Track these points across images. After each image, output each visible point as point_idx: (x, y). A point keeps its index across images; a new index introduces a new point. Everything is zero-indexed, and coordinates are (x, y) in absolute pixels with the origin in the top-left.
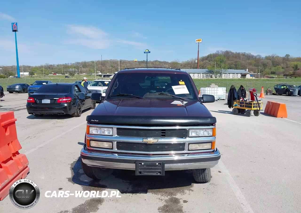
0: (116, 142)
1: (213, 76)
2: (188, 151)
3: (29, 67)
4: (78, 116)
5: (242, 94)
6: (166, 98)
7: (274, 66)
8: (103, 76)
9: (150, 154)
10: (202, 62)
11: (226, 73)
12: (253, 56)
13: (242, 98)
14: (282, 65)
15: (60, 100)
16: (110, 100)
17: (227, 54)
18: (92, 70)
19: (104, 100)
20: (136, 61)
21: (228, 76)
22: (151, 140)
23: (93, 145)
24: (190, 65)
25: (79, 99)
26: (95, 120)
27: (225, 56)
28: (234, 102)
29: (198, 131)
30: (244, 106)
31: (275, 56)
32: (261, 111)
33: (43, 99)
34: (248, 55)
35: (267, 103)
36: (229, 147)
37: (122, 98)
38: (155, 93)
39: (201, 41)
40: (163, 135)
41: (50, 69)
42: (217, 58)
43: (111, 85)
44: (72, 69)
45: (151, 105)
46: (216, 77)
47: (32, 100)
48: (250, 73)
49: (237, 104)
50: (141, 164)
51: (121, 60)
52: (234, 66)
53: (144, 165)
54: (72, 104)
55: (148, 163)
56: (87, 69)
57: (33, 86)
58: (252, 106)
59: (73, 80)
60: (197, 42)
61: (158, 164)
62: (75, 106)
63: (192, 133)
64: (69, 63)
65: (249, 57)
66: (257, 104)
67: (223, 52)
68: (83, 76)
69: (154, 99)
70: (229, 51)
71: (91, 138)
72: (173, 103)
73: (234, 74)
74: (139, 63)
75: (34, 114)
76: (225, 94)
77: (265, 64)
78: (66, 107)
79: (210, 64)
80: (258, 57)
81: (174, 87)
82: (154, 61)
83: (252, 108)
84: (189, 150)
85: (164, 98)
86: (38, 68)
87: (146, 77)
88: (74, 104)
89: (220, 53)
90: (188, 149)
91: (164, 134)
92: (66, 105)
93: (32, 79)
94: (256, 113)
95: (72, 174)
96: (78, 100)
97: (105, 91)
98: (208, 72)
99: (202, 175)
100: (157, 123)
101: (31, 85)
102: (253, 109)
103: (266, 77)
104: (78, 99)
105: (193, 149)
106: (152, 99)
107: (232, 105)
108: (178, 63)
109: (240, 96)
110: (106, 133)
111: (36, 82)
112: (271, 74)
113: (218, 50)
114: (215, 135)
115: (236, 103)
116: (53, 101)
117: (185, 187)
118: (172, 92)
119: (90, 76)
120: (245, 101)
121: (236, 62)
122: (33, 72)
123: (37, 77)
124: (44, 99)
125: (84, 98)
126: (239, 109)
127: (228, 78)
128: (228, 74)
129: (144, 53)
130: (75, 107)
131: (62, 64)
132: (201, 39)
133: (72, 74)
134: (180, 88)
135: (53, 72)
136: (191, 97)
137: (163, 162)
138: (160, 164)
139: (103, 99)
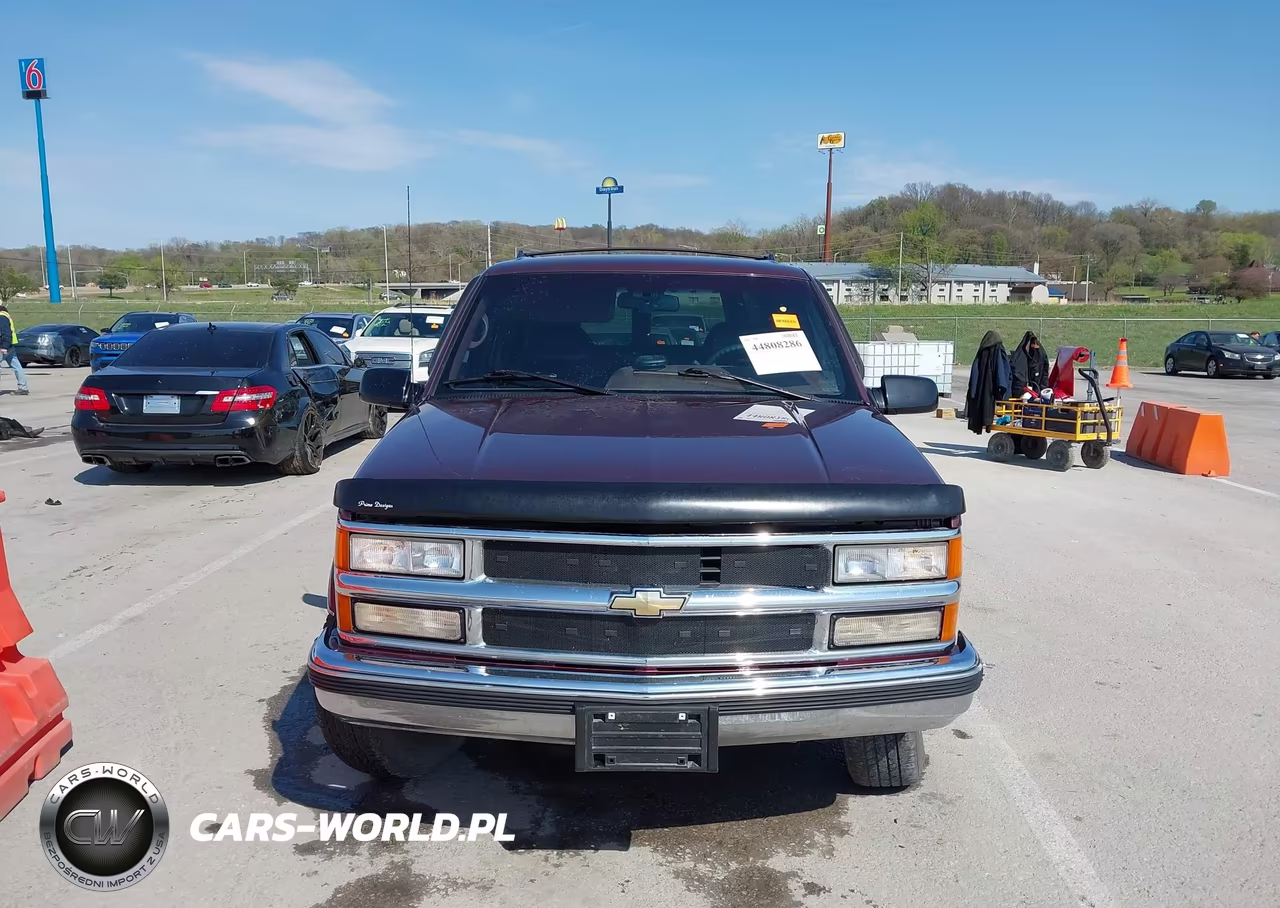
0: (480, 610)
1: (891, 293)
2: (829, 649)
3: (101, 253)
4: (308, 470)
5: (1031, 371)
6: (715, 393)
7: (1149, 250)
8: (418, 294)
9: (645, 668)
10: (843, 233)
11: (946, 282)
12: (1060, 207)
13: (1031, 388)
14: (1184, 247)
15: (225, 400)
16: (451, 402)
17: (952, 200)
18: (372, 266)
19: (424, 403)
20: (562, 229)
21: (955, 293)
22: (652, 601)
23: (369, 622)
24: (794, 244)
25: (309, 395)
26: (378, 504)
27: (941, 208)
28: (997, 407)
29: (879, 553)
30: (1039, 422)
31: (1153, 209)
32: (1115, 448)
33: (147, 395)
34: (1041, 202)
35: (1140, 409)
36: (993, 611)
37: (506, 393)
38: (662, 366)
39: (841, 144)
40: (707, 577)
41: (192, 262)
42: (908, 217)
43: (455, 334)
44: (287, 263)
45: (645, 425)
46: (903, 298)
47: (95, 397)
48: (1048, 283)
49: (1009, 416)
50: (604, 717)
51: (496, 223)
52: (980, 249)
53: (615, 722)
54: (282, 414)
55: (639, 712)
56: (352, 262)
57: (115, 335)
58: (1075, 424)
59: (291, 309)
60: (824, 146)
61: (684, 718)
62: (292, 424)
63: (850, 567)
64: (274, 239)
65: (1044, 213)
66: (1099, 415)
67: (933, 190)
68: (332, 291)
69: (658, 396)
70: (959, 184)
71: (361, 589)
72: (743, 416)
73: (982, 285)
74: (574, 238)
75: (109, 463)
76: (949, 369)
77: (1113, 242)
78: (251, 431)
79: (878, 241)
80: (1083, 211)
81: (748, 342)
82: (637, 228)
83: (1074, 432)
84: (832, 646)
85: (706, 393)
86: (137, 258)
87: (618, 295)
88: (287, 416)
89: (922, 194)
90: (831, 640)
91: (713, 569)
92: (251, 421)
93: (110, 305)
94: (1094, 455)
95: (273, 750)
96: (308, 400)
97: (427, 358)
98: (873, 276)
99: (888, 759)
100: (680, 517)
101: (102, 331)
102: (1080, 437)
103: (1116, 297)
104: (308, 392)
105: (852, 643)
106: (648, 396)
107: (987, 420)
108: (744, 239)
109: (1023, 379)
110: (433, 566)
111: (128, 318)
112: (1136, 285)
113: (911, 183)
114: (958, 575)
115: (1004, 411)
116: (193, 404)
117: (805, 813)
118: (742, 361)
119: (364, 293)
120: (1046, 401)
121: (990, 232)
122: (115, 277)
123: (136, 298)
124: (154, 397)
125: (336, 389)
126: (1016, 438)
127: (955, 301)
128: (954, 285)
129: (598, 191)
130: (296, 429)
131: (242, 240)
132: (842, 134)
133: (285, 284)
134: (780, 345)
135: (203, 274)
136: (832, 388)
137: (712, 706)
138: (698, 717)
139: (418, 398)
